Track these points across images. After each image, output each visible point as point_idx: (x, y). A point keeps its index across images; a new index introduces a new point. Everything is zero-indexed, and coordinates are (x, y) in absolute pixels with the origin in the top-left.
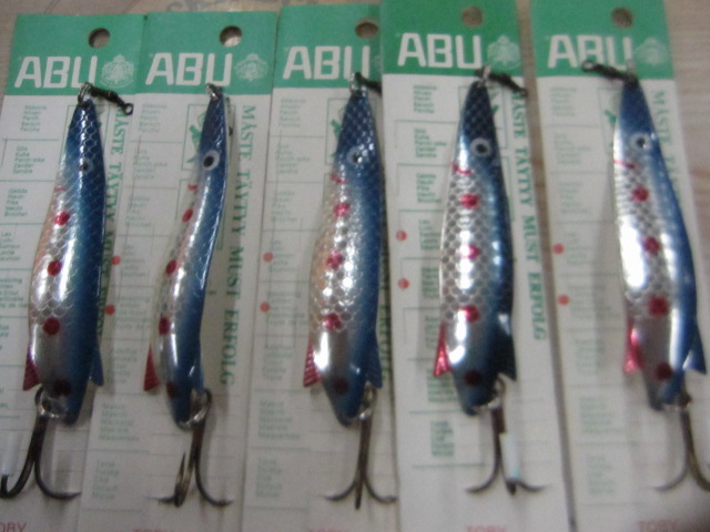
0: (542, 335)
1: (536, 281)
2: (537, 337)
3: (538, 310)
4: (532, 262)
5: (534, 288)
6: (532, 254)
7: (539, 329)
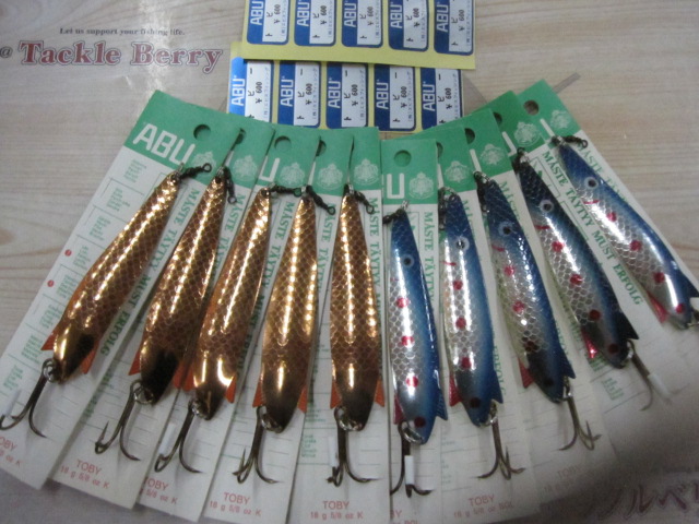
0: (639, 300)
1: (619, 270)
2: (638, 303)
3: (630, 286)
4: (612, 259)
5: (620, 274)
6: (610, 254)
7: (636, 298)
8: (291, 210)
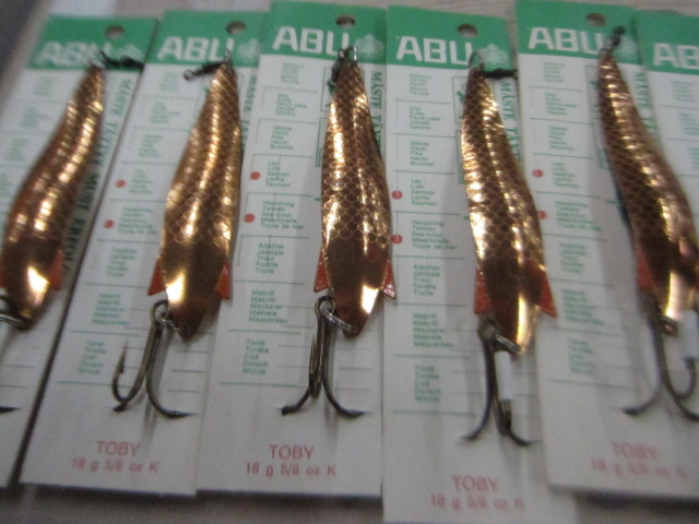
8: (379, 79)
